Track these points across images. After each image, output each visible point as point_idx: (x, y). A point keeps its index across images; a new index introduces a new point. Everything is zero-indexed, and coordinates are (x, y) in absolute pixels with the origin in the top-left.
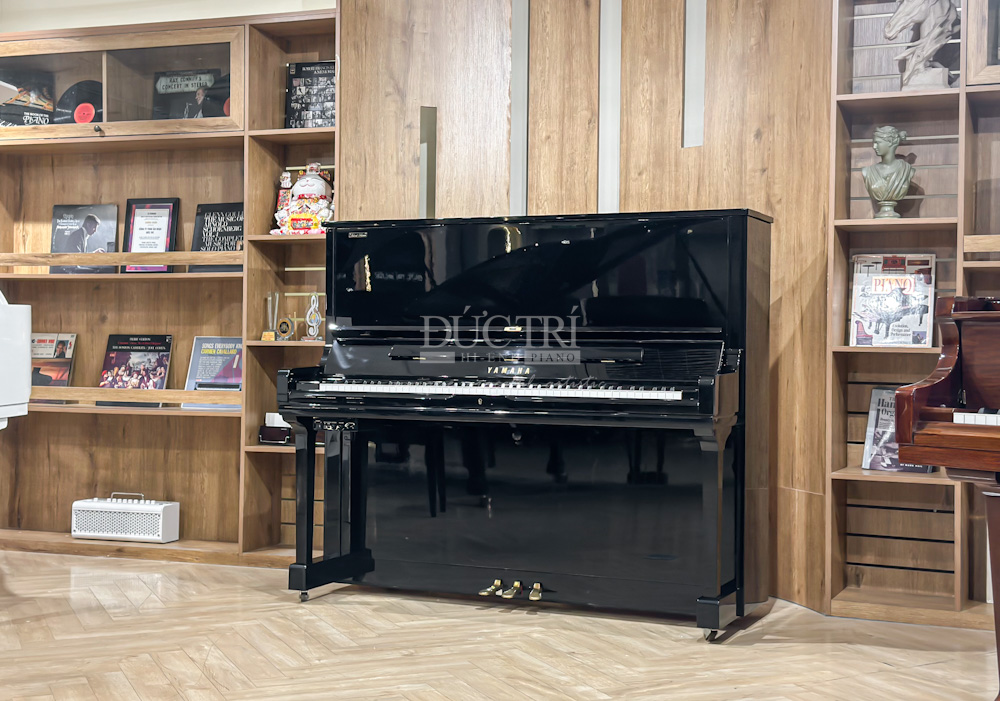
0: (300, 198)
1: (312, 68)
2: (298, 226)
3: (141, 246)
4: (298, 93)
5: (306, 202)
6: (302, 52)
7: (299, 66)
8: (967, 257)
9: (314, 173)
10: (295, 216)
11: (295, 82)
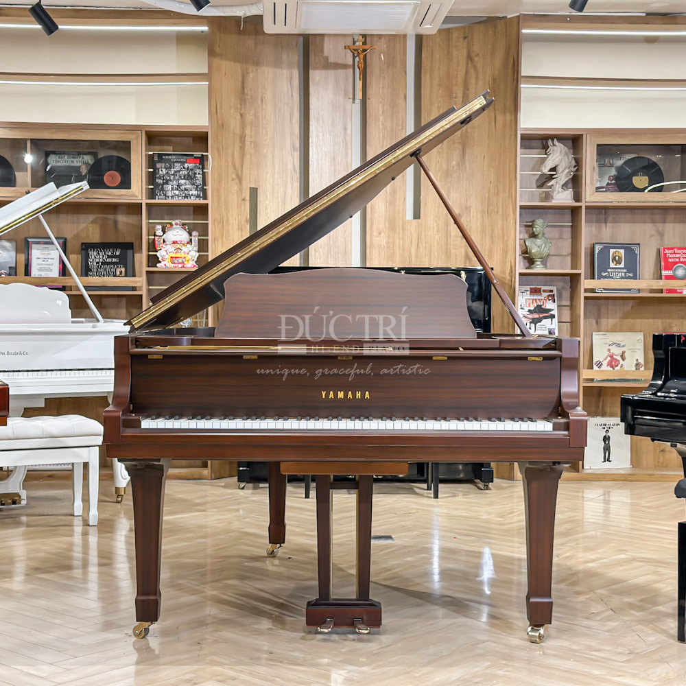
0: (174, 243)
1: (170, 157)
2: (176, 262)
3: (40, 270)
4: (161, 172)
5: (178, 246)
6: (161, 145)
7: (160, 156)
8: (586, 290)
9: (178, 226)
10: (174, 255)
11: (158, 165)
